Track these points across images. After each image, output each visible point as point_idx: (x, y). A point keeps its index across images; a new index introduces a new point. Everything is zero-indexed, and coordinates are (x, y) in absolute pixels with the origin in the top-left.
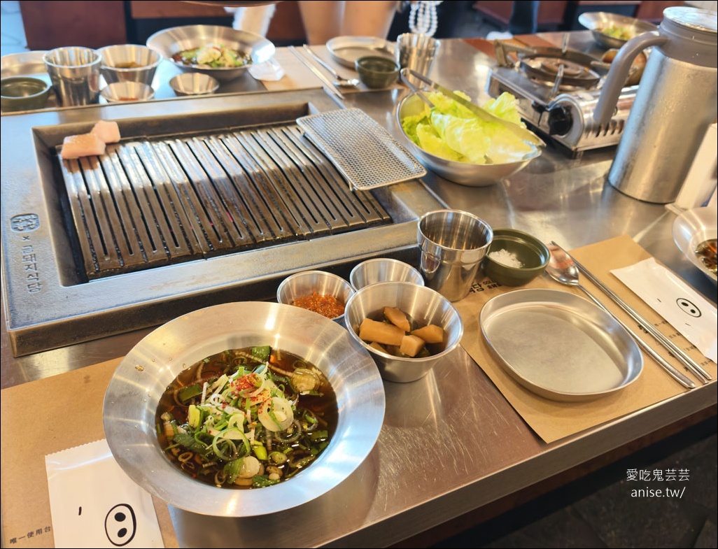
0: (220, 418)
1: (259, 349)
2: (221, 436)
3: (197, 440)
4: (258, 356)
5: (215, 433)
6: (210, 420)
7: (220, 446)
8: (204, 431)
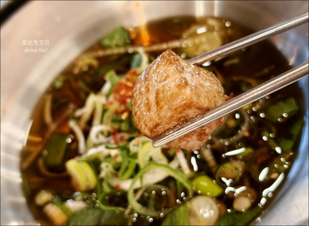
0: (119, 159)
1: (111, 37)
2: (138, 184)
3: (103, 207)
4: (117, 46)
5: (126, 185)
6: (106, 169)
7: (143, 201)
8: (107, 189)
